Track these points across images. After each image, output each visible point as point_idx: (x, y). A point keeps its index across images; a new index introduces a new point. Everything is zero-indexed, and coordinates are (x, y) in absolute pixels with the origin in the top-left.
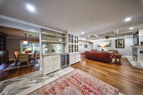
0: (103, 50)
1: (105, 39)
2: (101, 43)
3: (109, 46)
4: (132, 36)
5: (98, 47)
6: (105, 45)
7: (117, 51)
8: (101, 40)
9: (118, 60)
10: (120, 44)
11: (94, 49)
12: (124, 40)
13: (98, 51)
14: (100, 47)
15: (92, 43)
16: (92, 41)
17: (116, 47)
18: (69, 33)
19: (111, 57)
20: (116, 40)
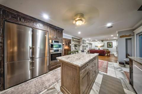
0: (99, 49)
1: (101, 42)
2: (98, 44)
3: (103, 46)
4: (116, 41)
5: (96, 47)
6: (100, 46)
7: (108, 50)
8: (98, 42)
9: (109, 55)
10: (110, 45)
11: (93, 48)
12: (112, 42)
13: (96, 49)
14: (97, 47)
15: (91, 44)
16: (92, 43)
17: (108, 47)
18: (83, 39)
19: (105, 52)
20: (108, 43)
